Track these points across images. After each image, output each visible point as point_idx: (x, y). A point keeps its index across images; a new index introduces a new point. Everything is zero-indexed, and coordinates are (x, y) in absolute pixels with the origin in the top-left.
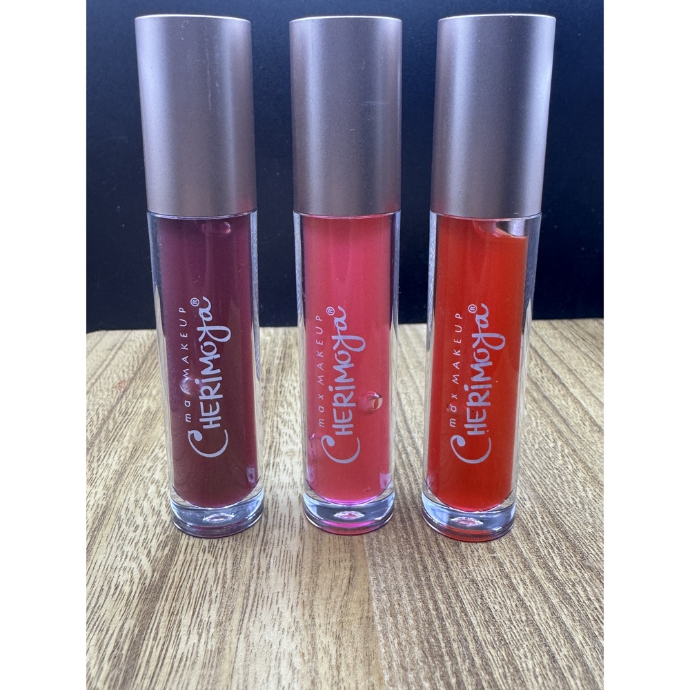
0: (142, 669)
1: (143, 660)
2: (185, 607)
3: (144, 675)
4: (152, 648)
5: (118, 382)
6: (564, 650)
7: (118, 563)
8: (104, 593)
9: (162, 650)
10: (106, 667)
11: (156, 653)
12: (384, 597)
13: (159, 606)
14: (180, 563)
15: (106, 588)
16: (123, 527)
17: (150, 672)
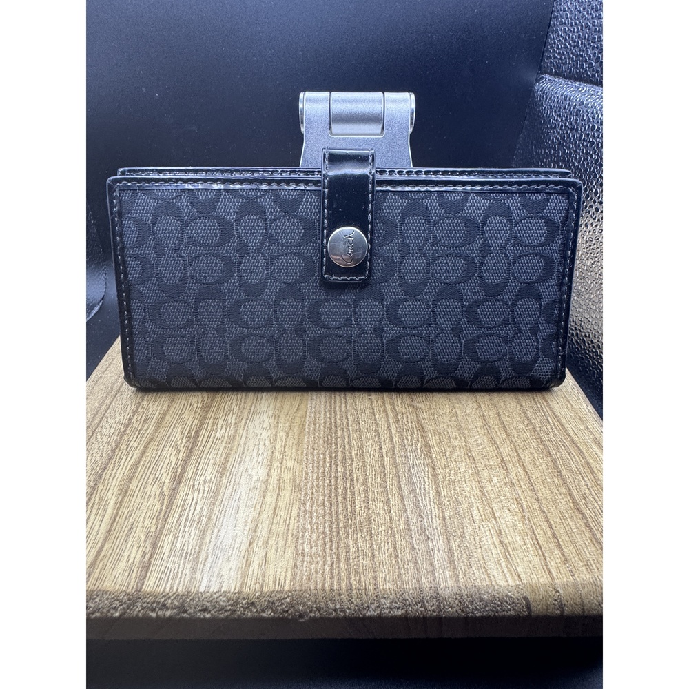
0: (200, 443)
1: (200, 438)
2: (221, 415)
3: (200, 445)
4: (205, 433)
6: (387, 445)
8: (185, 407)
9: (209, 434)
10: (184, 441)
11: (206, 436)
12: (313, 415)
13: (209, 414)
17: (203, 444)
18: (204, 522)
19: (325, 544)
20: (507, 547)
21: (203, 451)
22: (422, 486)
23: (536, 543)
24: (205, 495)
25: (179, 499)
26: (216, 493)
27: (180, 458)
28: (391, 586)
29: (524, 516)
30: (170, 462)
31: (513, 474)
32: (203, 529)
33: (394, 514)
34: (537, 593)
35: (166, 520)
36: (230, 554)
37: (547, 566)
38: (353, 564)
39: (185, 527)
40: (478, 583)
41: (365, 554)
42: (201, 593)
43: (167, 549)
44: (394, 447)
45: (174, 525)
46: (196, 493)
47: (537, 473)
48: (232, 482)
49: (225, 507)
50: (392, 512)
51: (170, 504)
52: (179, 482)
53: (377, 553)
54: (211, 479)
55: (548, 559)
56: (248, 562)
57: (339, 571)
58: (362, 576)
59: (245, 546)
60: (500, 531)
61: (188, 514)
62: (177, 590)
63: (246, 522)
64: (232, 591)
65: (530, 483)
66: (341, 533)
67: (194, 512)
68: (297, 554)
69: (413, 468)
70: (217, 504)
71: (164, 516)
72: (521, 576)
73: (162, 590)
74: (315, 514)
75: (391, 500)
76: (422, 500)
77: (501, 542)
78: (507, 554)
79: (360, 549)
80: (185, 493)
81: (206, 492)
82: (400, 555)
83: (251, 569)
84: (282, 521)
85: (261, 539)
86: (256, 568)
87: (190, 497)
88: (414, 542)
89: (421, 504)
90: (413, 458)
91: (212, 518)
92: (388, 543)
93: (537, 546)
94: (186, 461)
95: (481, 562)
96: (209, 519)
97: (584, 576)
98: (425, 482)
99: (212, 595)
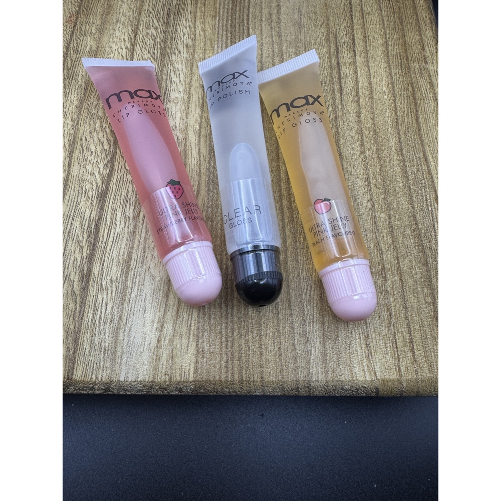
0: (101, 239)
1: (101, 234)
2: (118, 207)
3: (102, 241)
4: (105, 228)
5: (69, 16)
7: (85, 177)
8: (80, 195)
9: (109, 229)
10: (86, 236)
11: (106, 231)
13: (106, 206)
14: (115, 180)
15: (80, 192)
16: (85, 152)
17: (105, 240)
18: (116, 322)
19: (221, 343)
20: (371, 350)
21: (105, 247)
22: (308, 292)
23: (395, 346)
24: (113, 295)
25: (90, 299)
26: (123, 293)
27: (85, 254)
28: (274, 380)
29: (390, 323)
30: (75, 260)
31: (389, 282)
32: (116, 327)
33: (281, 318)
34: (386, 386)
35: (82, 319)
36: (142, 350)
37: (399, 366)
38: (244, 361)
39: (100, 326)
40: (342, 378)
41: (254, 353)
42: (122, 382)
43: (87, 346)
44: (286, 251)
45: (89, 323)
46: (105, 293)
47: (411, 282)
48: (137, 282)
49: (133, 307)
50: (280, 315)
51: (83, 304)
52: (88, 281)
53: (265, 352)
54: (117, 279)
55: (401, 360)
56: (158, 357)
57: (233, 366)
58: (251, 371)
59: (154, 343)
60: (368, 335)
61: (101, 313)
62: (102, 379)
63: (153, 322)
64: (147, 380)
65: (403, 291)
66: (236, 333)
67: (106, 312)
68: (198, 351)
69: (302, 273)
70: (126, 305)
71: (80, 315)
72: (377, 374)
73: (89, 380)
74: (213, 316)
75: (280, 304)
76: (307, 305)
77: (367, 345)
78: (370, 355)
79: (251, 348)
80: (94, 292)
81: (114, 291)
82: (283, 354)
83: (161, 363)
84: (184, 321)
85: (168, 338)
86: (165, 363)
87: (100, 297)
88: (296, 343)
89: (305, 308)
90: (303, 262)
91: (123, 317)
92: (274, 343)
93: (395, 349)
94: (91, 258)
95: (348, 361)
96: (120, 318)
97: (425, 374)
98: (311, 288)
99: (130, 384)
